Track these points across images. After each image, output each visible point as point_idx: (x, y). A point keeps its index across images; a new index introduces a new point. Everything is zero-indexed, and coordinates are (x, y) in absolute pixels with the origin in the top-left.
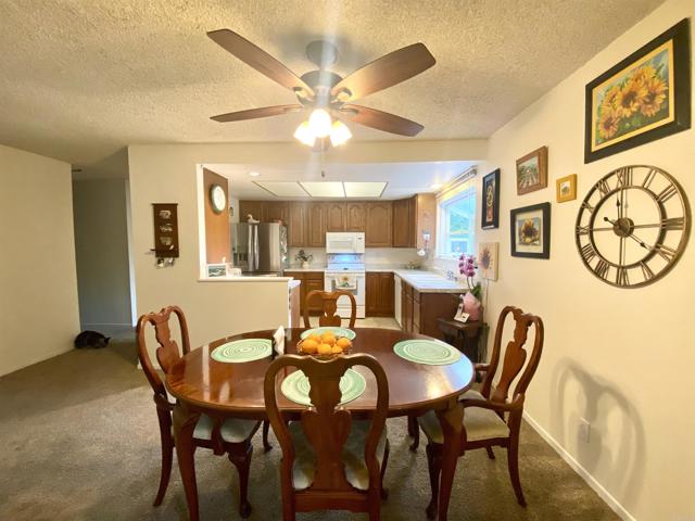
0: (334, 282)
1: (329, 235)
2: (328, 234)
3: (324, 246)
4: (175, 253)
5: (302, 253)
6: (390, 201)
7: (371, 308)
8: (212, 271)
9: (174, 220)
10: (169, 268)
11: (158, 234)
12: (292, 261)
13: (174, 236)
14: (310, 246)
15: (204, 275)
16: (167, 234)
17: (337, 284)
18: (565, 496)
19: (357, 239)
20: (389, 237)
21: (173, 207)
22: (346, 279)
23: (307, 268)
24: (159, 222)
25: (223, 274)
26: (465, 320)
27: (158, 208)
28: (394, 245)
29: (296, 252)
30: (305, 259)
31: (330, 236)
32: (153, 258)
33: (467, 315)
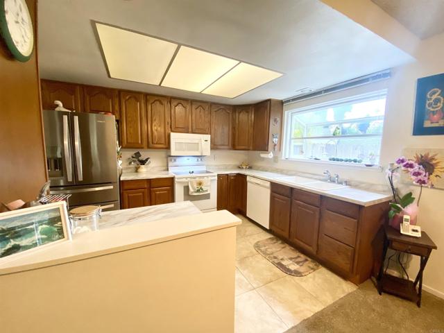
0: (187, 188)
2: (173, 135)
3: (168, 147)
5: (137, 155)
14: (149, 147)
17: (191, 190)
19: (203, 141)
20: (231, 140)
22: (200, 184)
28: (235, 148)
29: (130, 154)
30: (143, 162)
31: (176, 137)
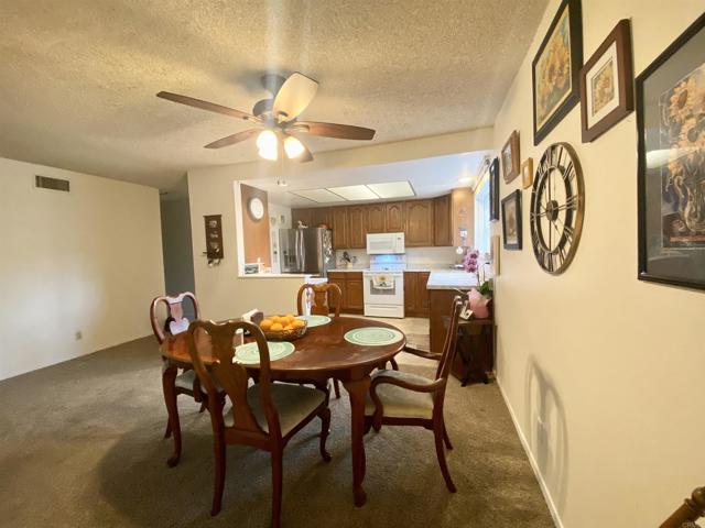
0: (372, 281)
1: (369, 236)
3: (365, 247)
4: (220, 255)
5: (345, 254)
6: (430, 199)
7: (410, 308)
8: (247, 269)
9: (219, 229)
10: (217, 268)
11: (209, 240)
12: (338, 263)
13: (220, 240)
14: (352, 248)
15: (242, 273)
16: (215, 240)
17: (375, 284)
18: (504, 493)
19: (396, 240)
20: (430, 237)
21: (218, 218)
22: (383, 279)
23: (351, 268)
24: (209, 230)
25: (256, 272)
26: (467, 318)
27: (208, 219)
28: (435, 244)
29: (340, 254)
30: (349, 260)
31: (371, 238)
32: (206, 260)
33: (470, 312)
